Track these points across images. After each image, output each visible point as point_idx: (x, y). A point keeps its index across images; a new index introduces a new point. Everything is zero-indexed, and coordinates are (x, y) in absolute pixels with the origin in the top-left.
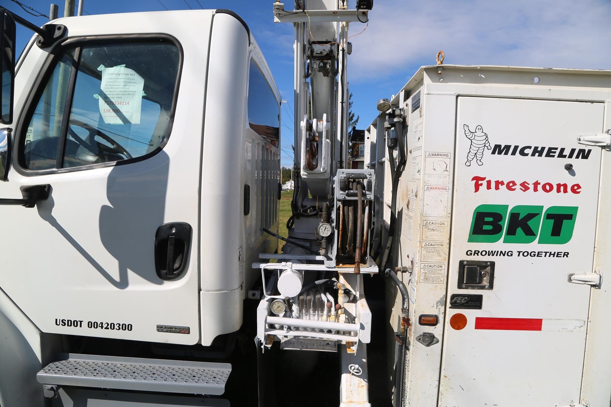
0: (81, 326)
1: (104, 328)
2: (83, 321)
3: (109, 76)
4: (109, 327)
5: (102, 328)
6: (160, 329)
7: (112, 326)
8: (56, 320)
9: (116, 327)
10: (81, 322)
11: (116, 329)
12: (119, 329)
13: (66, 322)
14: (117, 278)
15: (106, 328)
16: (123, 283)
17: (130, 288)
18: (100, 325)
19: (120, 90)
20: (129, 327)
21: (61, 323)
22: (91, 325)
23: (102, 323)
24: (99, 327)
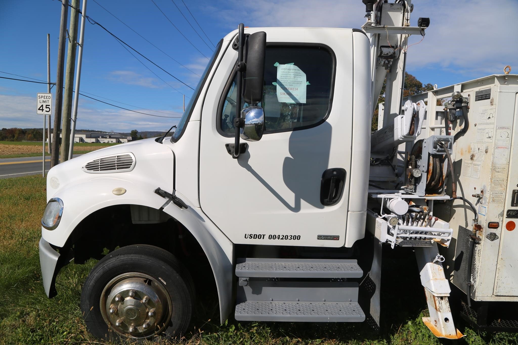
0: (263, 238)
1: (280, 239)
2: (265, 235)
3: (283, 71)
4: (284, 238)
5: (279, 239)
6: (320, 237)
7: (286, 237)
8: (246, 235)
9: (289, 238)
10: (264, 235)
11: (289, 239)
12: (291, 239)
13: (253, 236)
14: (293, 205)
15: (282, 239)
16: (297, 208)
17: (302, 211)
18: (278, 237)
19: (291, 80)
20: (298, 238)
21: (249, 236)
22: (271, 237)
23: (279, 236)
24: (277, 238)
